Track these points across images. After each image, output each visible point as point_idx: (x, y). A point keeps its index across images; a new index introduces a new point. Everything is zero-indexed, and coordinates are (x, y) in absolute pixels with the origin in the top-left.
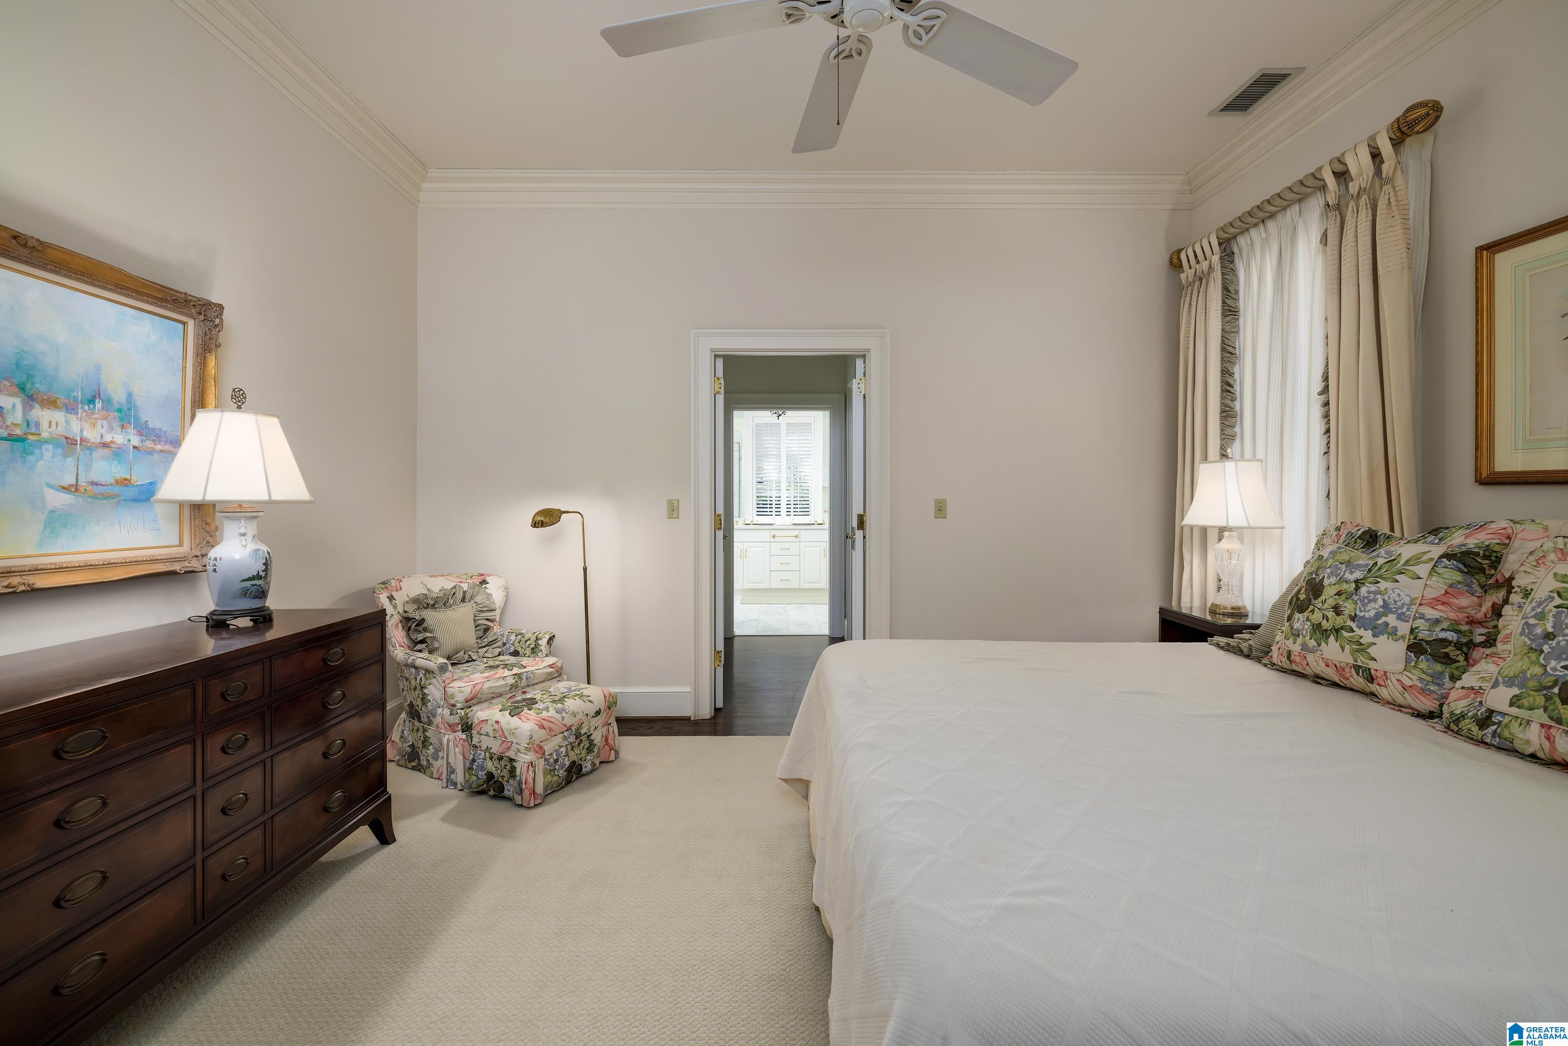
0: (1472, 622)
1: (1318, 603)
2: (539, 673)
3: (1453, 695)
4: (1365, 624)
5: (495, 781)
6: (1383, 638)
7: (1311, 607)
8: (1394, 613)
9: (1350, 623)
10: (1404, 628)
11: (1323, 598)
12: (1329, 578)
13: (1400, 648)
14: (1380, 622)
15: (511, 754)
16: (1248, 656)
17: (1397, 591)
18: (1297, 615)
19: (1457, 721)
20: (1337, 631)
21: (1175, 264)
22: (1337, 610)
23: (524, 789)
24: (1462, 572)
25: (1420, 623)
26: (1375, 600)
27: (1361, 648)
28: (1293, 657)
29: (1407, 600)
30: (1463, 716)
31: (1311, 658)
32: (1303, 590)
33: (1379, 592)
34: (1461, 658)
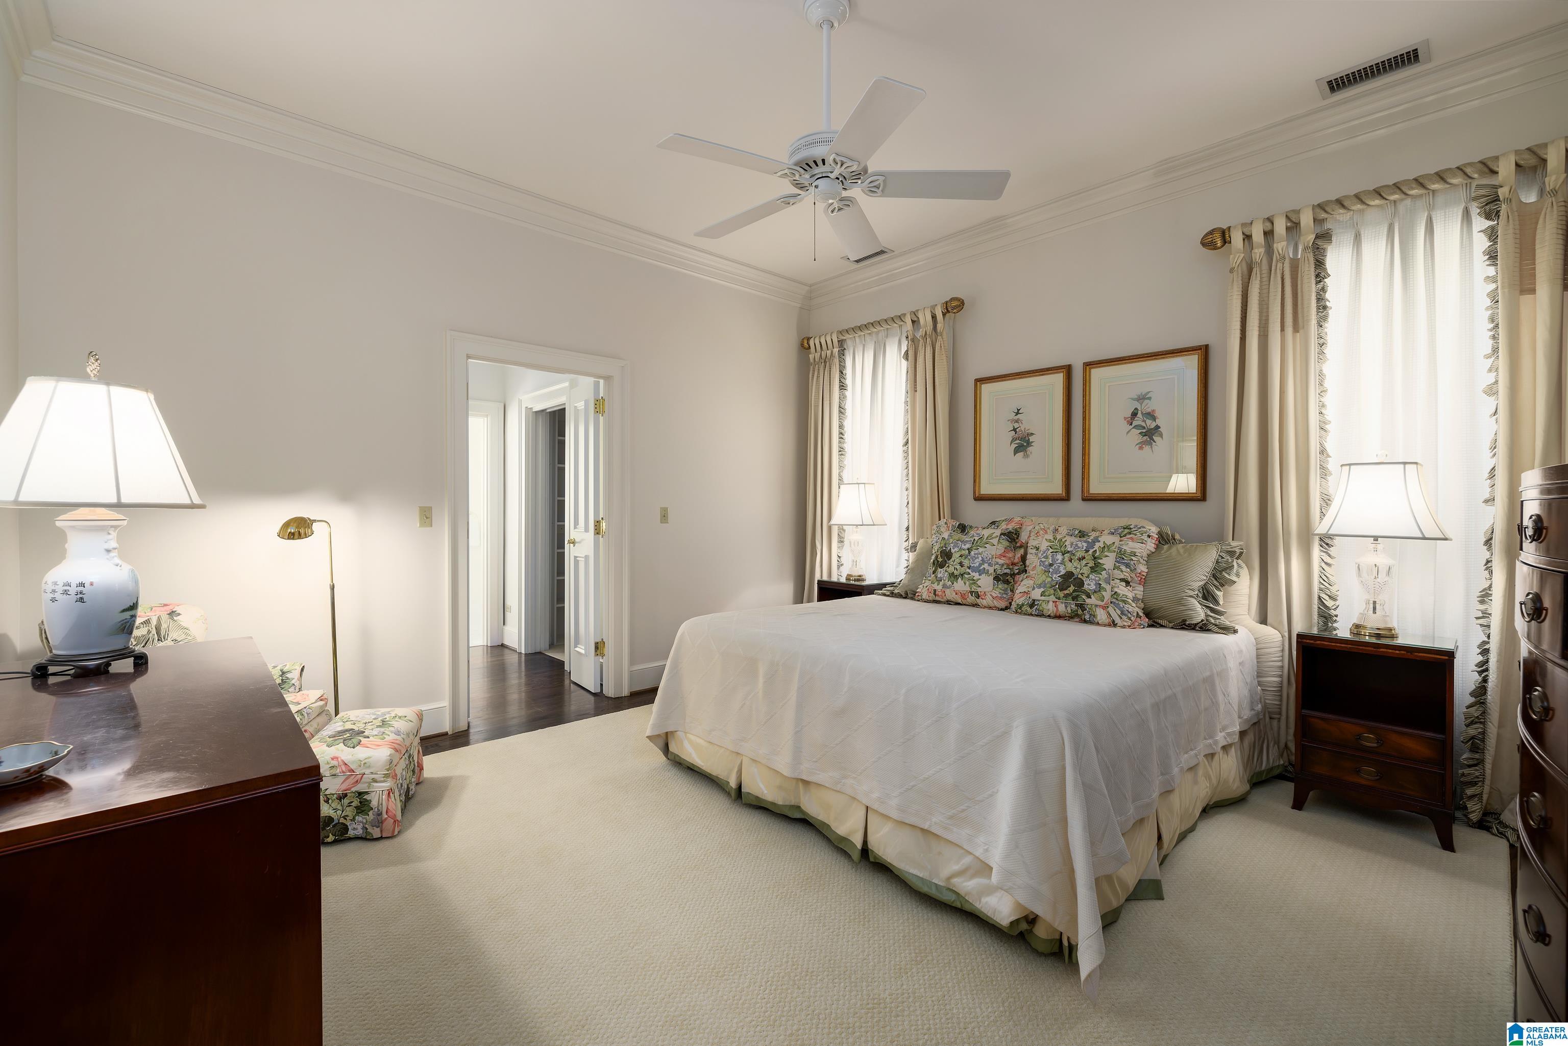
0: (1013, 564)
1: (951, 562)
2: (316, 707)
3: (1016, 597)
4: (975, 570)
5: (336, 824)
6: (983, 575)
7: (947, 565)
8: (986, 563)
9: (968, 570)
10: (991, 570)
11: (953, 559)
12: (954, 548)
13: (990, 579)
14: (981, 568)
15: (361, 787)
16: (905, 598)
17: (986, 552)
18: (939, 570)
19: (1020, 608)
20: (962, 575)
21: (804, 346)
22: (961, 564)
23: (386, 819)
24: (1008, 541)
25: (997, 567)
26: (978, 558)
27: (974, 582)
28: (937, 593)
29: (990, 556)
30: (1023, 605)
31: (948, 591)
32: (939, 556)
33: (980, 554)
34: (1012, 581)
